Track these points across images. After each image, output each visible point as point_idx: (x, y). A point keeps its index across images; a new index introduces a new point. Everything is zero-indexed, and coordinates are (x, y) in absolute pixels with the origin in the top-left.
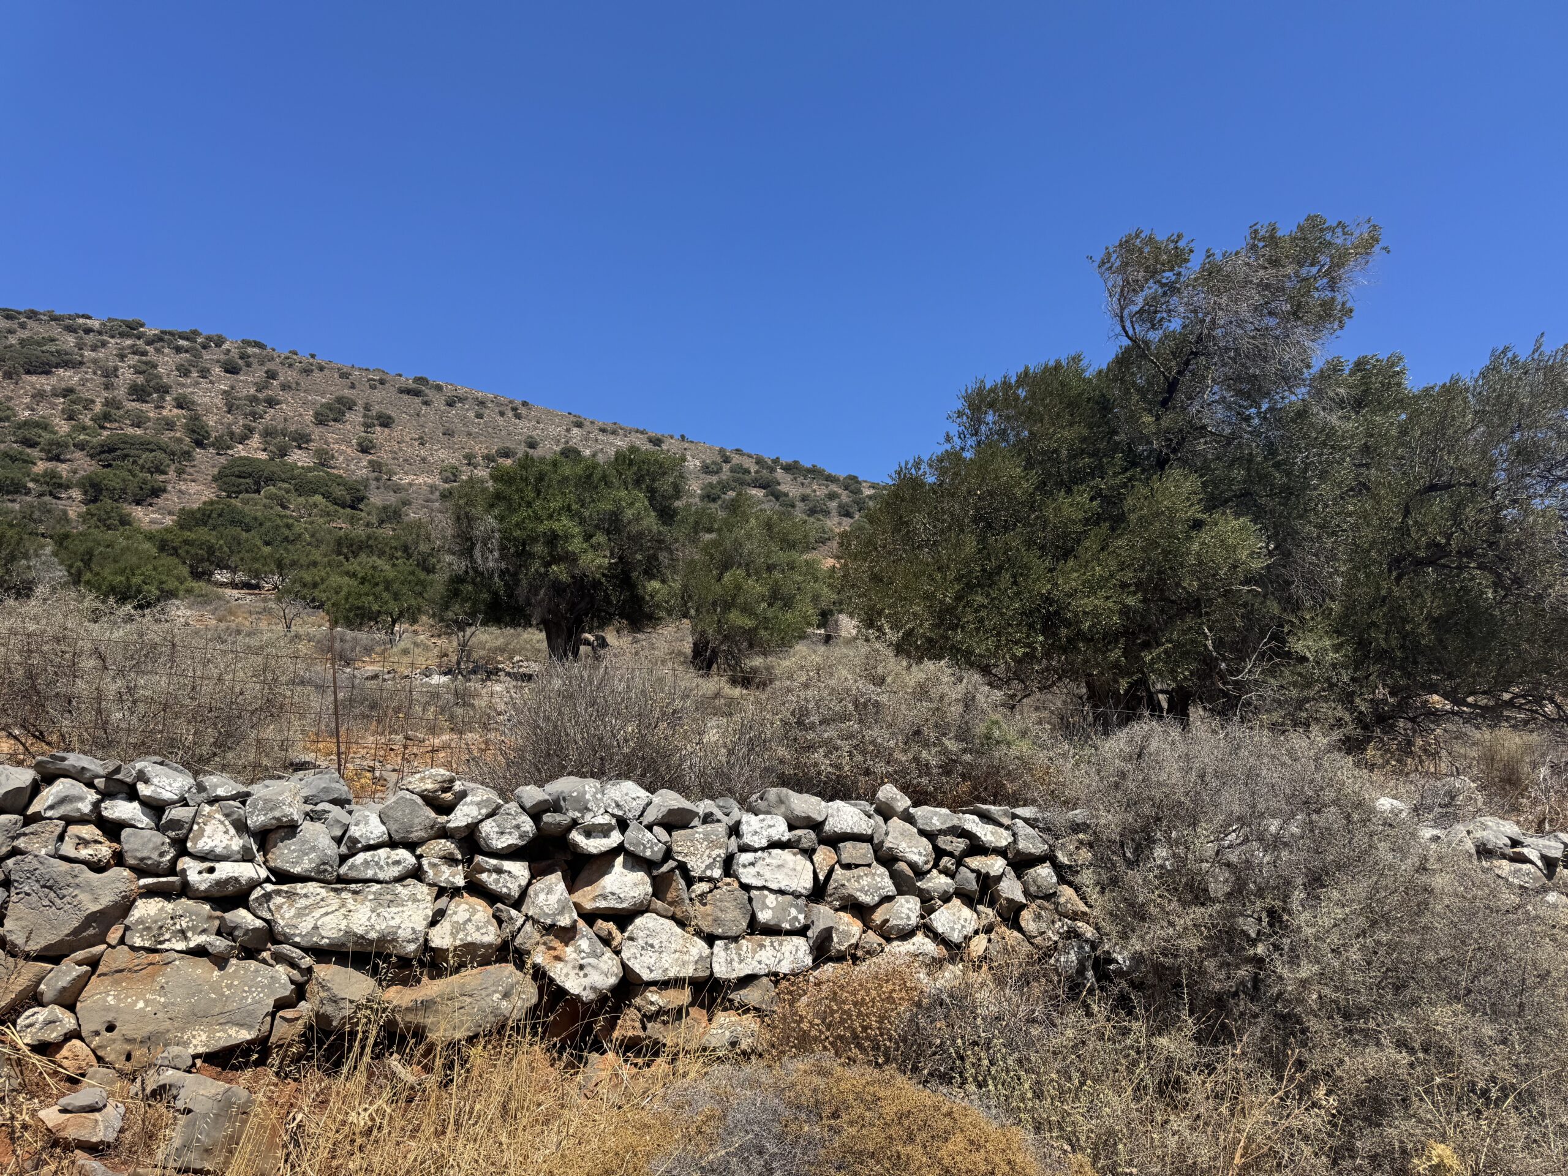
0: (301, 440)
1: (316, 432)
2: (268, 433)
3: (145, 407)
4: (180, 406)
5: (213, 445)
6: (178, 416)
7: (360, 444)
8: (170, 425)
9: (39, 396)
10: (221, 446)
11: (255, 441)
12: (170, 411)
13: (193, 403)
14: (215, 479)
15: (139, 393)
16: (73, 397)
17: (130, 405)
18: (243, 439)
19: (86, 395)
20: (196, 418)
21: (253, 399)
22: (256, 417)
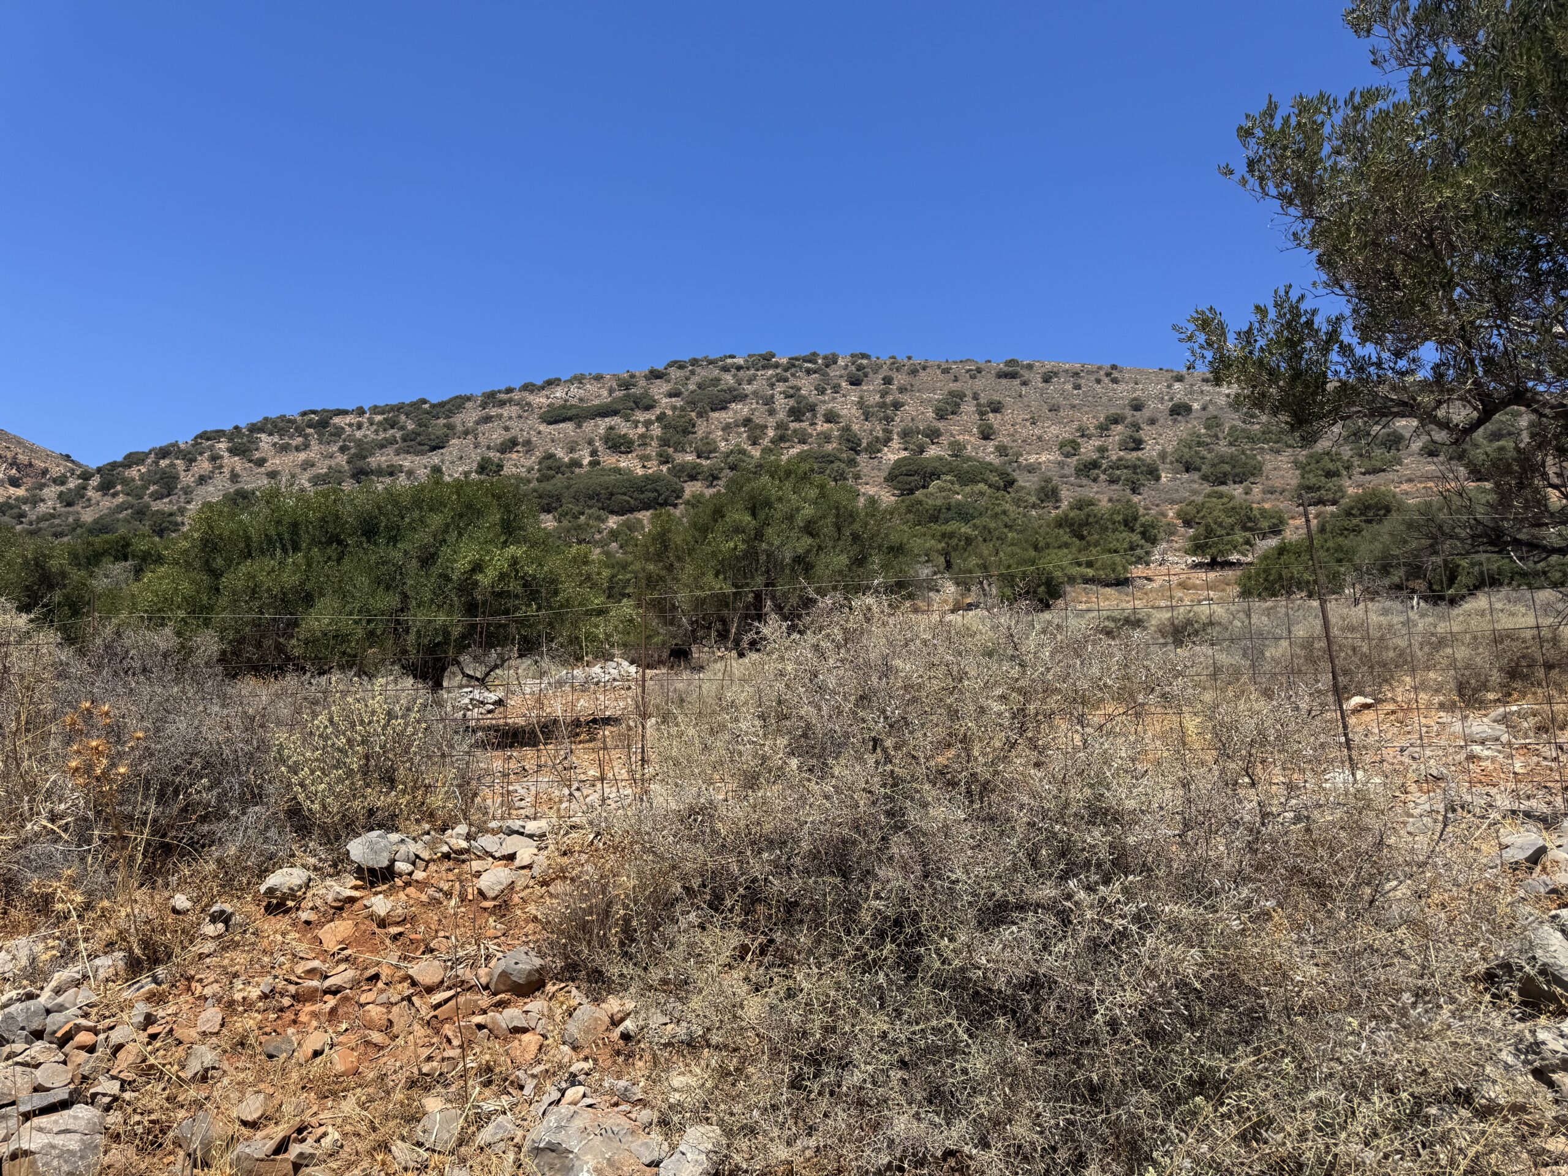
0: (933, 435)
4: (829, 421)
5: (866, 450)
7: (982, 432)
10: (873, 450)
14: (886, 480)
15: (796, 414)
16: (750, 425)
19: (759, 423)
20: (847, 429)
21: (883, 405)
22: (889, 419)
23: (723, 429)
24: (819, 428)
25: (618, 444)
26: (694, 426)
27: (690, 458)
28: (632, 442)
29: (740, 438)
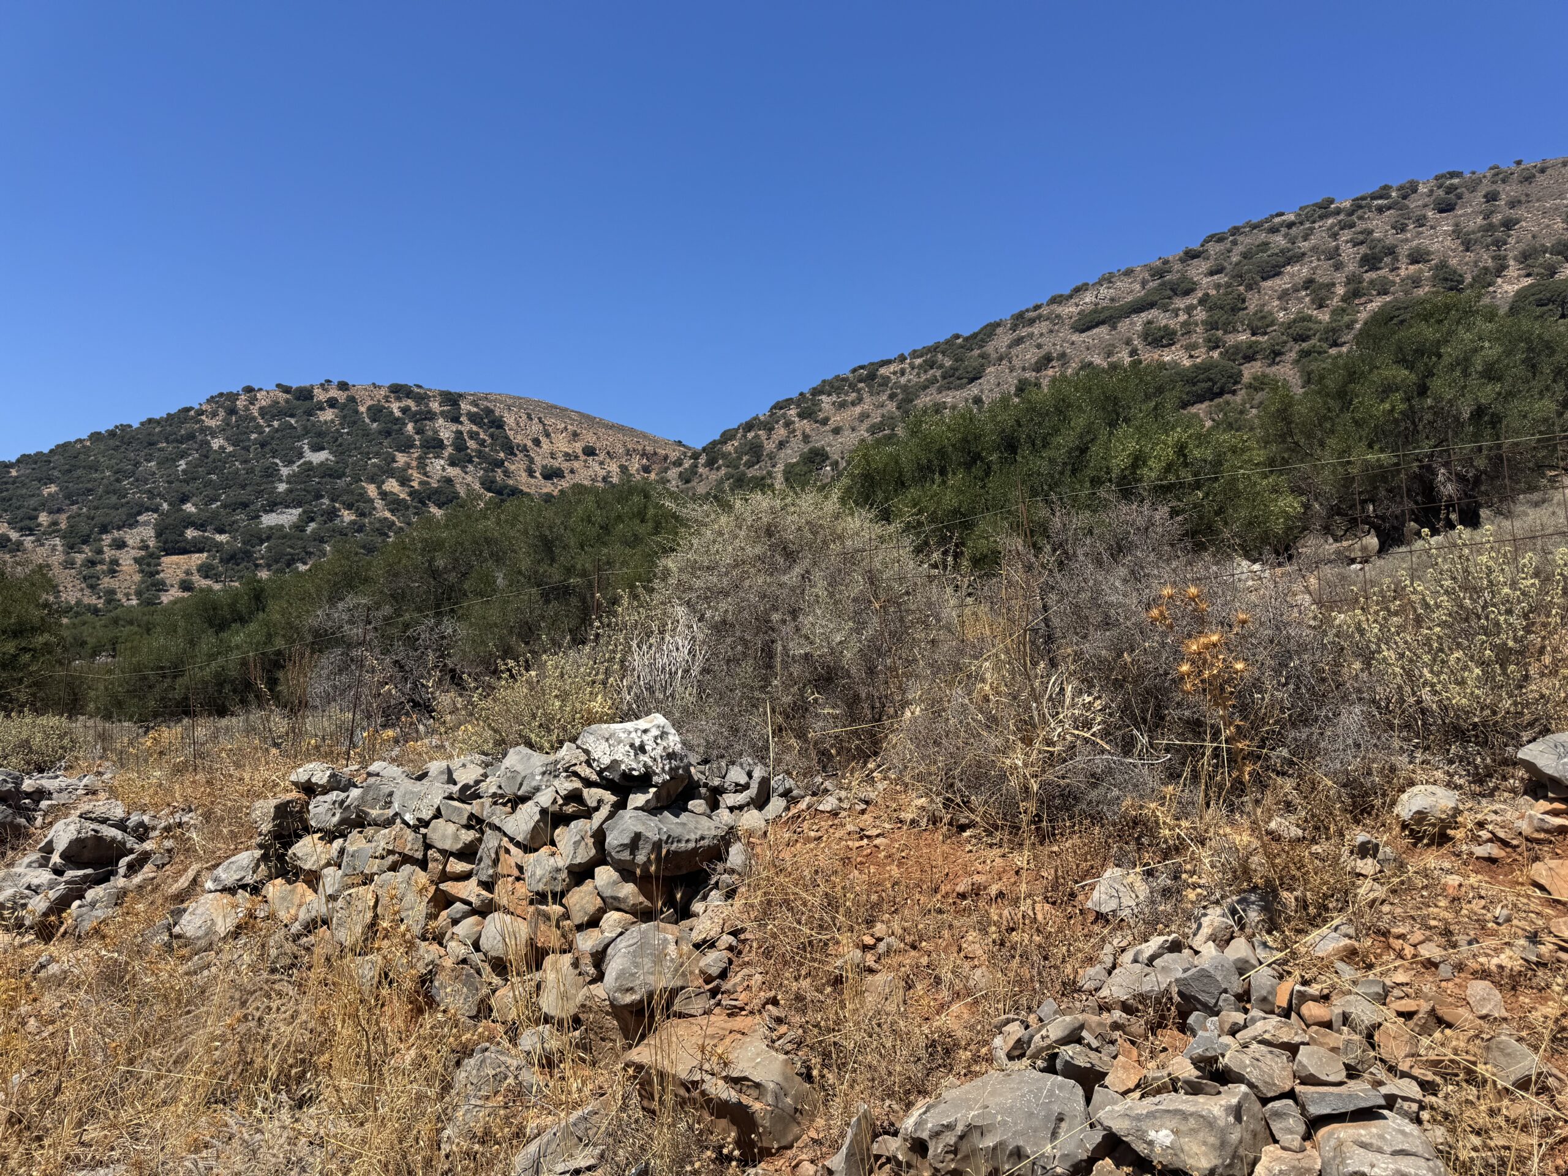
23: (1279, 298)
24: (1403, 273)
25: (1160, 338)
26: (1244, 301)
27: (1243, 337)
28: (1174, 333)
29: (1303, 304)
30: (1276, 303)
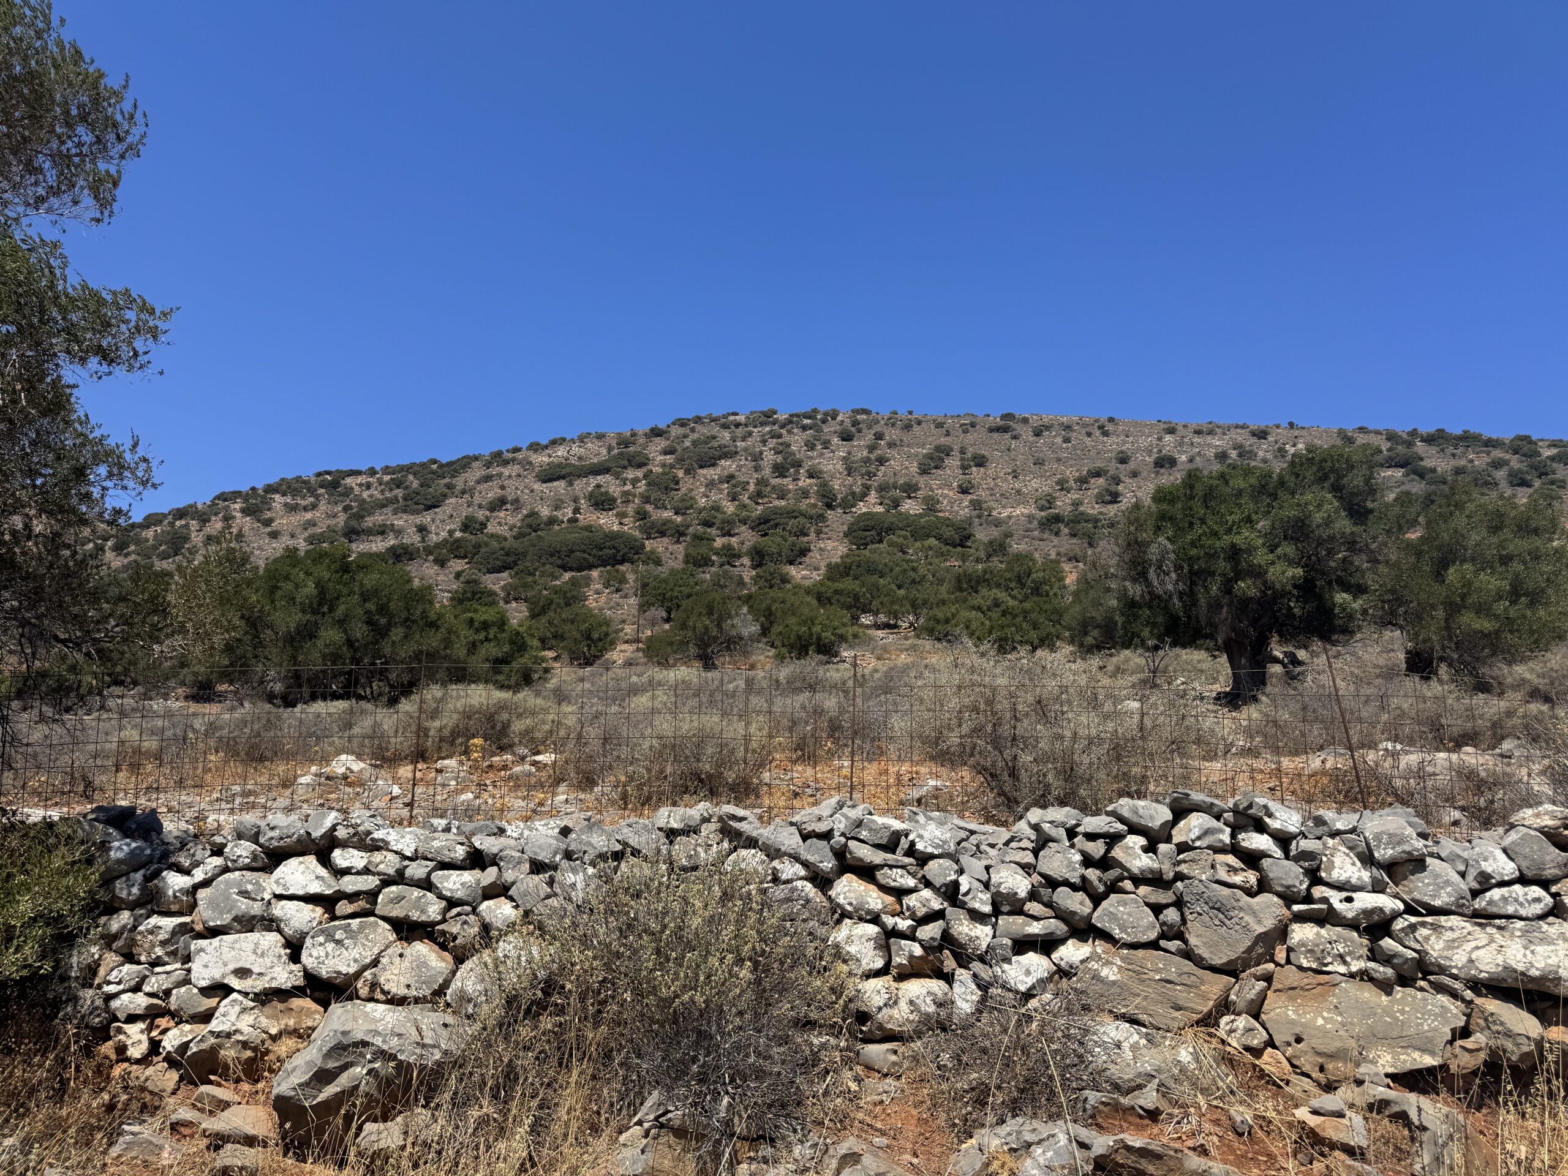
0: (910, 489)
1: (922, 481)
2: (882, 489)
3: (785, 481)
4: (811, 476)
5: (840, 505)
6: (810, 485)
7: (960, 486)
8: (805, 494)
9: (711, 485)
10: (848, 504)
11: (873, 498)
12: (804, 482)
13: (821, 472)
14: (846, 535)
15: (780, 470)
16: (733, 482)
17: (775, 481)
18: (863, 496)
19: (742, 479)
20: (824, 485)
21: (867, 461)
22: (870, 475)
25: (601, 502)
26: (677, 483)
27: (668, 514)
28: (614, 500)
30: (702, 490)
